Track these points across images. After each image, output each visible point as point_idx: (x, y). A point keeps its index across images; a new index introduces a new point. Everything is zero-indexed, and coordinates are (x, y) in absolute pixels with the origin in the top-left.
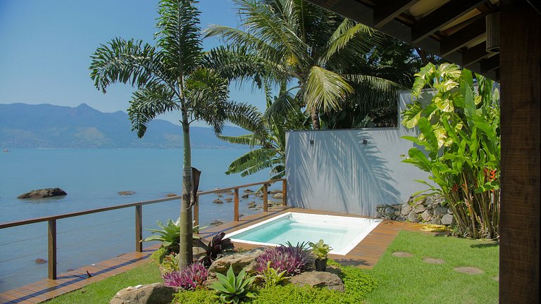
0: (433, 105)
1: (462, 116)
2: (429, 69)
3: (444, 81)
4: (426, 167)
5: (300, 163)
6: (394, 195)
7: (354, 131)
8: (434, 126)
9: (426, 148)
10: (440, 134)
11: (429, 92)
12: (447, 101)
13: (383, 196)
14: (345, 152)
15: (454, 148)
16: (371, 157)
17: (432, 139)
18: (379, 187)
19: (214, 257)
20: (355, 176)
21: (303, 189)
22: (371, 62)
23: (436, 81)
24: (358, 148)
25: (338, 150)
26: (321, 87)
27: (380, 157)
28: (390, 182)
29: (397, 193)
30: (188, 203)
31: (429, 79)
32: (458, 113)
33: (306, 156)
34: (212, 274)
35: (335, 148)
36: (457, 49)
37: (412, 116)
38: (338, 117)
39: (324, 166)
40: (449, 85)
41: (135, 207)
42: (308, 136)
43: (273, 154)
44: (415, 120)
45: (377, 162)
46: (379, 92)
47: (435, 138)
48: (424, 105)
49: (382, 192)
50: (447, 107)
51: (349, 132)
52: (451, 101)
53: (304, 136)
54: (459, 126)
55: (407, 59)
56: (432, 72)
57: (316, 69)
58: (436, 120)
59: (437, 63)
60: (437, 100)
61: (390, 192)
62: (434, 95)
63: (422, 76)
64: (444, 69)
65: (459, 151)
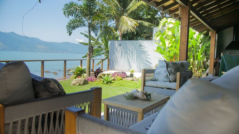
0: (165, 33)
1: (174, 37)
2: (164, 20)
3: (169, 24)
4: (161, 53)
5: (114, 53)
6: (149, 64)
7: (136, 41)
8: (165, 40)
9: (162, 47)
10: (167, 42)
11: (164, 28)
12: (170, 31)
13: (145, 65)
14: (132, 49)
15: (172, 47)
16: (142, 50)
17: (164, 44)
18: (144, 62)
19: (97, 75)
20: (135, 58)
21: (115, 63)
22: (142, 16)
23: (166, 24)
24: (137, 47)
25: (130, 49)
26: (127, 23)
27: (146, 50)
28: (148, 60)
29: (151, 63)
30: (90, 57)
31: (164, 23)
32: (173, 36)
33: (117, 50)
34: (99, 78)
35: (129, 48)
36: (173, 14)
37: (158, 36)
38: (129, 37)
39: (123, 54)
40: (171, 26)
41: (64, 61)
42: (118, 43)
43: (102, 50)
44: (159, 38)
45: (144, 52)
46: (146, 27)
47: (165, 44)
48: (162, 32)
49: (145, 63)
50: (170, 33)
51: (134, 42)
52: (171, 31)
53: (116, 43)
54: (174, 39)
55: (156, 16)
56: (165, 21)
57: (124, 17)
58: (166, 38)
59: (167, 18)
60: (167, 31)
61: (148, 63)
62: (165, 29)
63: (162, 22)
64: (170, 20)
65: (173, 47)
